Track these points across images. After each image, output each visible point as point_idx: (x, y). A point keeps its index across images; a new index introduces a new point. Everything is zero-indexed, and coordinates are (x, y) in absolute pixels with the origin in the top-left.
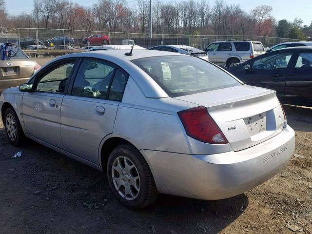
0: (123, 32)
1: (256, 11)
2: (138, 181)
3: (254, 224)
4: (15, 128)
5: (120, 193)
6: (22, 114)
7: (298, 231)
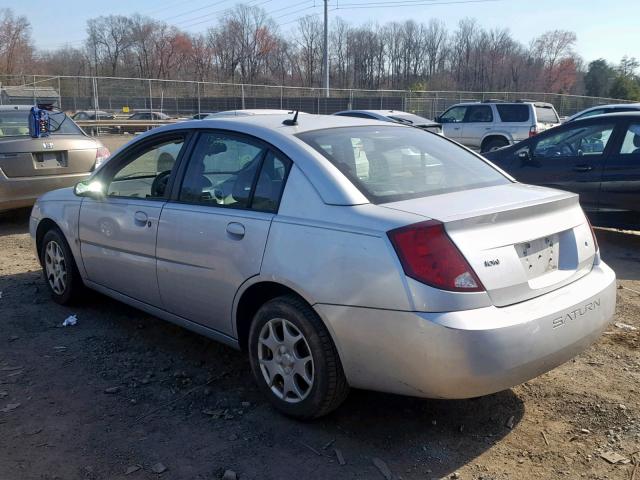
0: (270, 84)
1: (543, 42)
2: (309, 365)
3: (535, 450)
4: (64, 270)
5: (274, 389)
6: (79, 241)
7: (620, 463)
